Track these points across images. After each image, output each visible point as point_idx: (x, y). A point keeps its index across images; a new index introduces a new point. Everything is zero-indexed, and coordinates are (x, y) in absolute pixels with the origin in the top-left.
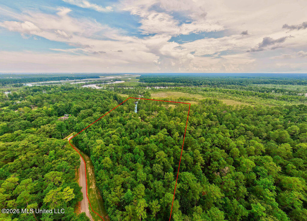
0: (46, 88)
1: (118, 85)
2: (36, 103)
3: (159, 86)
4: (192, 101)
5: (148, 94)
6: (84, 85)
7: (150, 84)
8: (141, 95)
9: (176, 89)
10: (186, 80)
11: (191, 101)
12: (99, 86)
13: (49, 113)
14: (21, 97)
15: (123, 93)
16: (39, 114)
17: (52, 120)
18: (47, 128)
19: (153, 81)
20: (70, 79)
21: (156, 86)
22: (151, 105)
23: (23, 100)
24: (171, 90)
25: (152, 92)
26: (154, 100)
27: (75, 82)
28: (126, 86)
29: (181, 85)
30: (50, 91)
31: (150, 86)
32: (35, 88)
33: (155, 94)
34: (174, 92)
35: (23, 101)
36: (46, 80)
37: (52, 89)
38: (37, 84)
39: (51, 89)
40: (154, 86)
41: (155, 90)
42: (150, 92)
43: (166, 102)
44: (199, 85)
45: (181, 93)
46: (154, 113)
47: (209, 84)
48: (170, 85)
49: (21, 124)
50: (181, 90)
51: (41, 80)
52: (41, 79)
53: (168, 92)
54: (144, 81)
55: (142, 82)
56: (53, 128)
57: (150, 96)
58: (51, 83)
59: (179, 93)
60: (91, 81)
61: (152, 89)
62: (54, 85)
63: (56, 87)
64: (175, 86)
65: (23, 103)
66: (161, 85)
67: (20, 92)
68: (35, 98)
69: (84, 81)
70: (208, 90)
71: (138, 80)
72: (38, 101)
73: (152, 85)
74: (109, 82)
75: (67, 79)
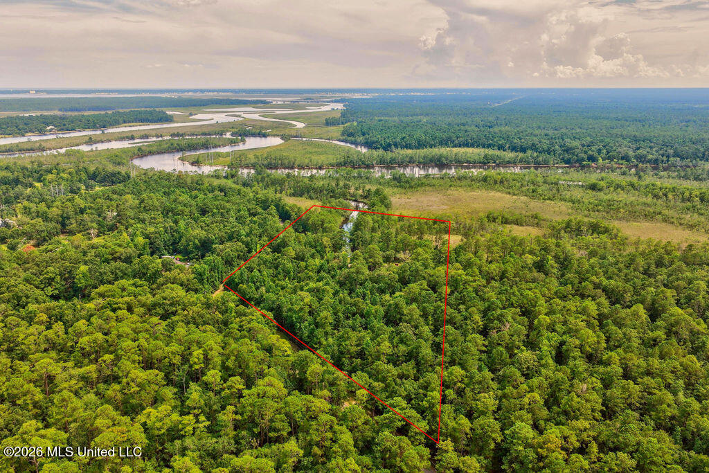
3: (425, 164)
4: (528, 225)
5: (384, 201)
7: (389, 155)
8: (355, 201)
9: (485, 179)
10: (536, 140)
11: (522, 225)
12: (193, 164)
13: (139, 250)
15: (294, 195)
19: (398, 140)
20: (62, 130)
21: (411, 162)
22: (394, 234)
24: (464, 183)
25: (396, 189)
26: (401, 218)
28: (297, 163)
29: (509, 162)
31: (388, 164)
33: (404, 200)
34: (477, 193)
40: (403, 164)
41: (407, 182)
42: (387, 191)
43: (441, 225)
44: (583, 160)
45: (498, 194)
46: (401, 255)
47: (626, 158)
48: (468, 162)
50: (501, 182)
53: (454, 192)
54: (361, 139)
55: (355, 143)
57: (388, 206)
59: (492, 194)
60: (147, 137)
61: (395, 179)
64: (484, 163)
66: (431, 161)
69: (122, 139)
70: (602, 184)
71: (336, 130)
73: (394, 160)
74: (224, 145)
75: (51, 130)
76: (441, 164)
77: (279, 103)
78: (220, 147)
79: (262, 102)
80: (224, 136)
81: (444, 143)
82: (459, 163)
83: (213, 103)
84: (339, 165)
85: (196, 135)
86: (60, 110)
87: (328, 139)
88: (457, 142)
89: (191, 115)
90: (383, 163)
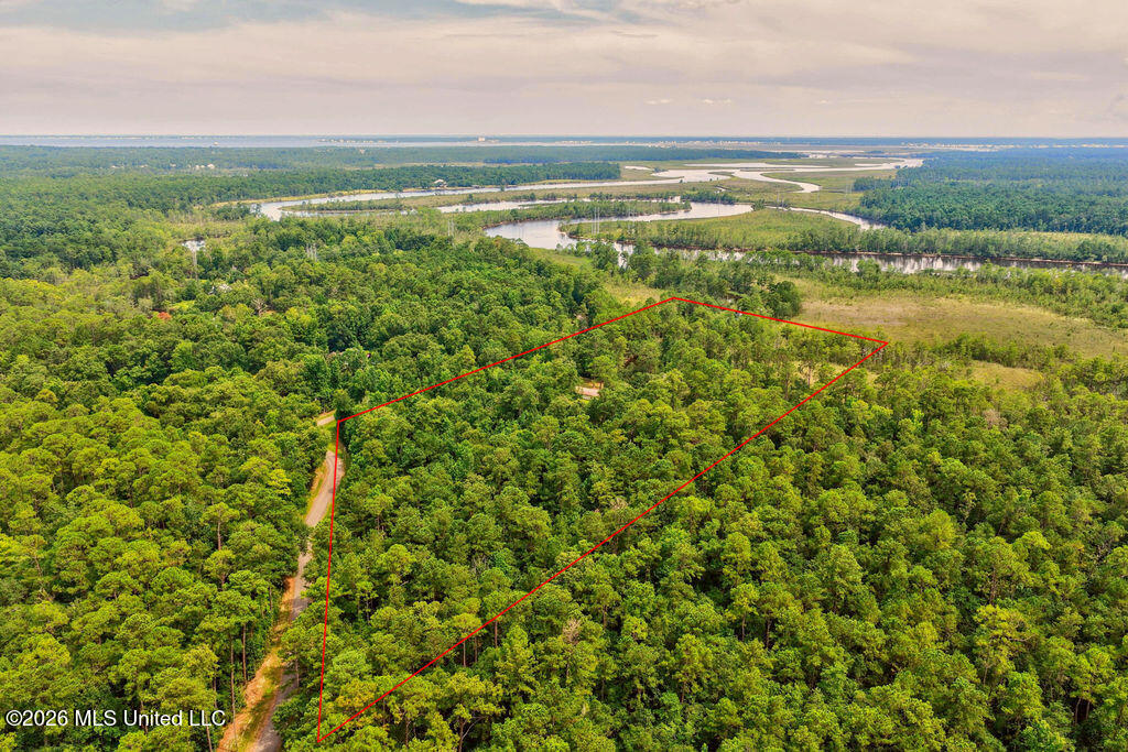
0: (324, 234)
1: (675, 231)
2: (275, 296)
6: (497, 220)
12: (570, 236)
13: (300, 333)
14: (234, 269)
16: (272, 329)
17: (300, 351)
18: (280, 368)
20: (453, 185)
23: (238, 281)
27: (470, 200)
30: (336, 249)
32: (285, 231)
35: (238, 286)
36: (347, 184)
37: (349, 238)
38: (302, 208)
39: (343, 237)
49: (223, 350)
51: (321, 184)
52: (321, 181)
54: (879, 211)
56: (293, 371)
58: (358, 207)
60: (554, 198)
62: (364, 217)
63: (366, 228)
65: (236, 293)
67: (233, 247)
68: (274, 277)
69: (516, 199)
72: (282, 287)
73: (896, 244)
74: (649, 213)
75: (439, 185)
76: (981, 254)
77: (820, 157)
78: (642, 214)
79: (790, 156)
80: (670, 201)
81: (1028, 222)
82: (1025, 257)
83: (709, 156)
84: (794, 248)
85: (628, 198)
86: (486, 161)
87: (831, 211)
88: (1056, 221)
89: (657, 171)
90: (875, 249)
